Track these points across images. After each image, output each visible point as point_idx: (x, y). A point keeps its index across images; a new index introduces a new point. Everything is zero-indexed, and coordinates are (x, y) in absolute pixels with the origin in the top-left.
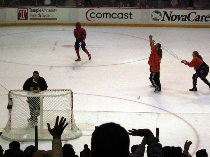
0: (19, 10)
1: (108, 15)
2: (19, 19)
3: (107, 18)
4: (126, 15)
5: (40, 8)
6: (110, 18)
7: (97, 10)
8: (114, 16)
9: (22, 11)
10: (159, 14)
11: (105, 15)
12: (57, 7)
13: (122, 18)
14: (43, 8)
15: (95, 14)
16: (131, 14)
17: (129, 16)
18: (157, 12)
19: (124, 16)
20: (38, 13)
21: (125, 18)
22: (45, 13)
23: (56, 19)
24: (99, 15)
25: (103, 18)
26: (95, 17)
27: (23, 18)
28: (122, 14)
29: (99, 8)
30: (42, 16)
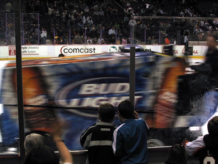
0: (10, 48)
1: (78, 50)
2: (10, 54)
3: (76, 52)
4: (91, 50)
5: (26, 46)
6: (79, 52)
7: (69, 47)
8: (82, 51)
9: (12, 49)
10: (115, 49)
11: (75, 50)
12: (39, 45)
13: (88, 52)
14: (29, 46)
15: (67, 49)
16: (94, 49)
17: (93, 50)
18: (114, 47)
19: (89, 51)
20: (25, 50)
21: (90, 52)
22: (30, 50)
23: (38, 54)
24: (70, 51)
25: (74, 52)
26: (67, 52)
27: (13, 54)
28: (88, 49)
29: (70, 45)
30: (27, 52)
